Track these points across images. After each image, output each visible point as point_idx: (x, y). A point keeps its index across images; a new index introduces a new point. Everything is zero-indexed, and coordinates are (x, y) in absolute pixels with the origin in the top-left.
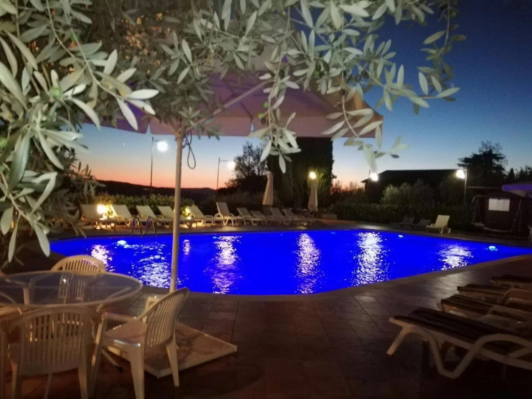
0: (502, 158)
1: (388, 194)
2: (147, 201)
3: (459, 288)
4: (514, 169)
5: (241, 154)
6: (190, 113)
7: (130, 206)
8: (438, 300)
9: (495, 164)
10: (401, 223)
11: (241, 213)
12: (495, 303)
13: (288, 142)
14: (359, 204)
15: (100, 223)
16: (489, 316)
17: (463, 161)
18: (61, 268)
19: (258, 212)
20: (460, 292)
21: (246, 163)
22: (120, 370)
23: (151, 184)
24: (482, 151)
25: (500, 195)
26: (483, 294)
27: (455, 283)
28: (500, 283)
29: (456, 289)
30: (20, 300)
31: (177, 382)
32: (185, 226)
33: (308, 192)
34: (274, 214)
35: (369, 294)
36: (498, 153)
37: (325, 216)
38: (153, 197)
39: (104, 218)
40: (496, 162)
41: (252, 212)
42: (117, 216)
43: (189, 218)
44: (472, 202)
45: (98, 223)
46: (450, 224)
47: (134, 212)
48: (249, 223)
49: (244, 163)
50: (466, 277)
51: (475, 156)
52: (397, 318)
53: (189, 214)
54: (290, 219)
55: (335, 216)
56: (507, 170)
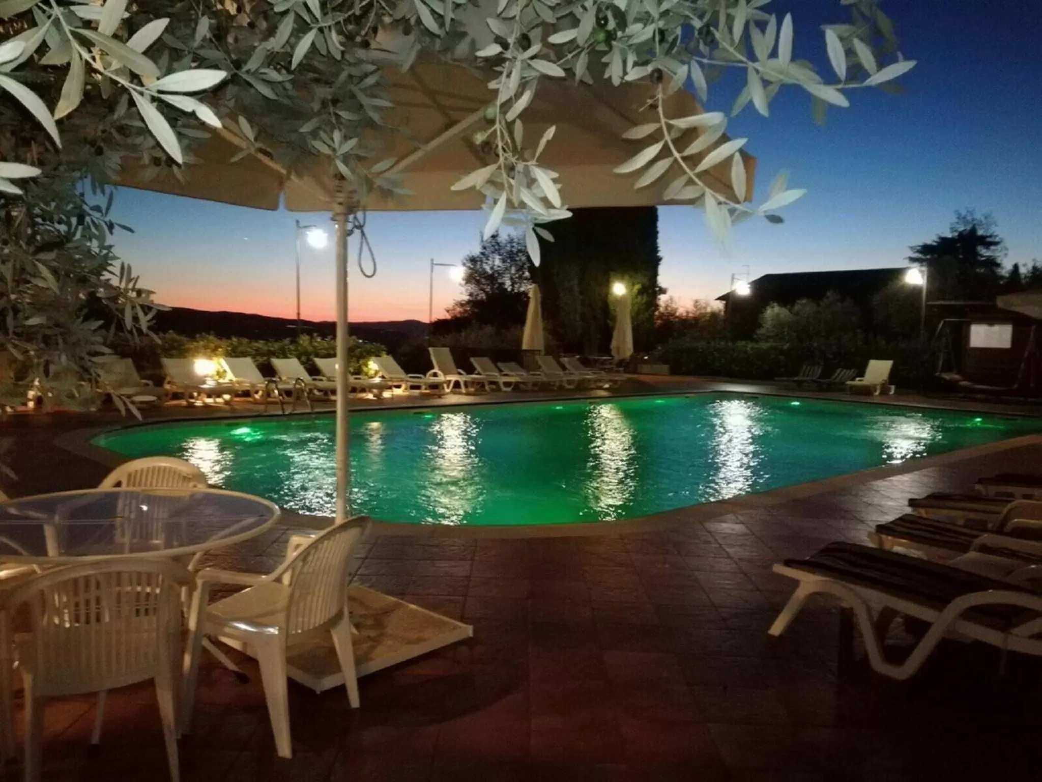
0: (996, 244)
1: (770, 322)
2: (292, 347)
3: (912, 503)
4: (1020, 265)
5: (476, 251)
6: (336, 146)
7: (261, 360)
8: (871, 527)
9: (982, 256)
10: (796, 379)
11: (479, 369)
12: (985, 530)
13: (542, 195)
14: (713, 344)
15: (202, 395)
16: (972, 555)
17: (918, 252)
18: (118, 484)
19: (513, 364)
20: (914, 511)
21: (488, 268)
22: (242, 678)
23: (299, 314)
24: (956, 231)
25: (992, 317)
26: (960, 513)
27: (903, 491)
28: (992, 490)
29: (906, 503)
30: (39, 549)
31: (354, 700)
32: (370, 396)
33: (610, 323)
34: (544, 368)
35: (734, 518)
36: (988, 234)
37: (646, 368)
38: (304, 340)
39: (210, 384)
40: (984, 252)
41: (499, 364)
42: (234, 379)
43: (377, 380)
44: (937, 333)
45: (199, 394)
46: (894, 376)
47: (268, 371)
48: (494, 387)
49: (484, 270)
50: (925, 480)
51: (944, 241)
52: (788, 563)
53: (377, 372)
54: (577, 377)
55: (665, 368)
56: (1007, 266)
